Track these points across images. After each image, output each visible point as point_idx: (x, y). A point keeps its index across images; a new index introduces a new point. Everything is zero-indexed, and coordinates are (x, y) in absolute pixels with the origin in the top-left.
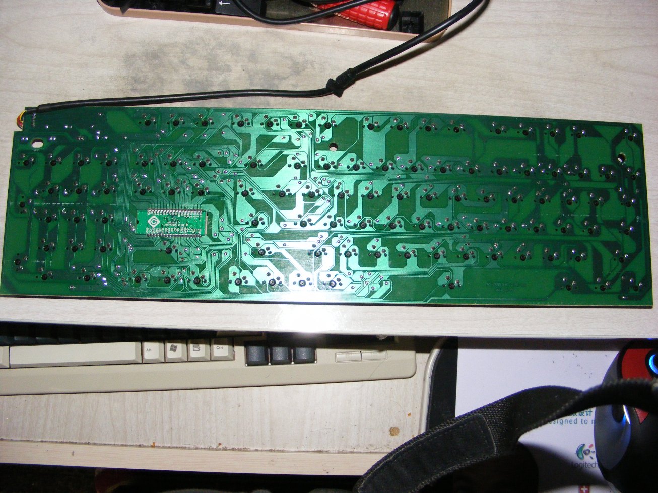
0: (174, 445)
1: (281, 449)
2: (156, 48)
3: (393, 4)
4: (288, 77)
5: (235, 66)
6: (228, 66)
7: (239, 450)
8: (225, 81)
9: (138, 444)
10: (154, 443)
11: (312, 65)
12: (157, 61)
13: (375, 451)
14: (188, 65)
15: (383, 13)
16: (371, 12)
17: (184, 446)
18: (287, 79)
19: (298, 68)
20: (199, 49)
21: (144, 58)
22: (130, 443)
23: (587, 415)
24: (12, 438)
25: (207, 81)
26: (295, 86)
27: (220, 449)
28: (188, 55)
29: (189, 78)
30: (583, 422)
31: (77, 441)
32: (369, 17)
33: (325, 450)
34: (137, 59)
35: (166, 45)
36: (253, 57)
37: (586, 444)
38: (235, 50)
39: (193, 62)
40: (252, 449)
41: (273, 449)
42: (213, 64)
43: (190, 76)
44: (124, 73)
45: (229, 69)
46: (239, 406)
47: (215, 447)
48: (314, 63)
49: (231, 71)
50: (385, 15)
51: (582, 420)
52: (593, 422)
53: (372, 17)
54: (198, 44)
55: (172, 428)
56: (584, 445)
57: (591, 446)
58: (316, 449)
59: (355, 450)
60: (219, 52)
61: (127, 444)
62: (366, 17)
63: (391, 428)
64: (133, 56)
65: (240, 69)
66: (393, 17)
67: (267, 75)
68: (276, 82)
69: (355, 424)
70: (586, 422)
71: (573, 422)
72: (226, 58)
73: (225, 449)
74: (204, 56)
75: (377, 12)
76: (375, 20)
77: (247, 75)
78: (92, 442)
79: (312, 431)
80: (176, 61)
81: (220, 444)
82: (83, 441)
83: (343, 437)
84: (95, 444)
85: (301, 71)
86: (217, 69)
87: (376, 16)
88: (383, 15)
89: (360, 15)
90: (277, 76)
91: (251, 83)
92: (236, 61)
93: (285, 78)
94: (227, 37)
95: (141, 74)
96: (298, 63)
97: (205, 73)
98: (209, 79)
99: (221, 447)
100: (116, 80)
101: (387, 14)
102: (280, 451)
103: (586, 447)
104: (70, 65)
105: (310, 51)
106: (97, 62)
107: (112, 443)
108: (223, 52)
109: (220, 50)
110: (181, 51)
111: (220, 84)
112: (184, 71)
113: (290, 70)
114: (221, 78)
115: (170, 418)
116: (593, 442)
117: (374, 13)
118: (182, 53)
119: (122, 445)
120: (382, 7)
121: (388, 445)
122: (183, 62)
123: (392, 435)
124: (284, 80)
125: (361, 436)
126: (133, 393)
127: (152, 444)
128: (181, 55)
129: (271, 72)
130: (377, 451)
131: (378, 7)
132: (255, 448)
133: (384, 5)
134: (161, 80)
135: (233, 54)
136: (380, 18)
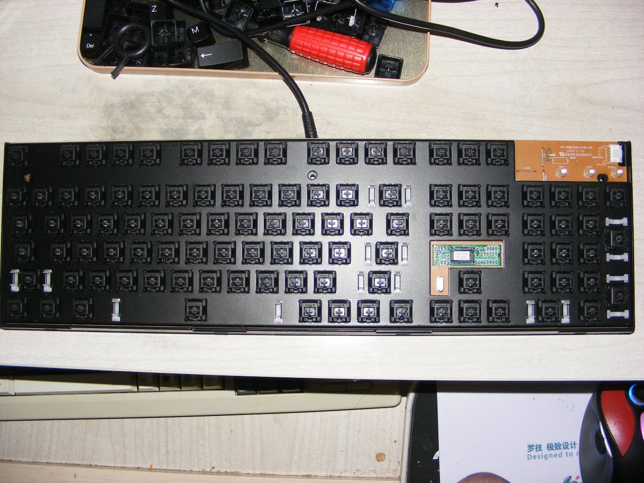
0: (170, 468)
1: (272, 473)
2: (133, 97)
3: (369, 48)
4: (261, 124)
5: (210, 114)
6: (203, 114)
7: (232, 474)
8: (200, 129)
9: (137, 466)
10: (151, 466)
11: (285, 111)
12: (134, 111)
13: (362, 476)
14: (164, 114)
15: (361, 56)
16: (348, 56)
17: (179, 469)
18: (260, 126)
19: (271, 114)
20: (174, 98)
21: (122, 108)
22: (129, 465)
23: (572, 447)
24: (20, 460)
25: (182, 130)
26: (268, 133)
27: (214, 472)
28: (164, 104)
29: (165, 127)
30: (568, 455)
31: (80, 463)
32: (346, 61)
33: (314, 474)
34: (116, 109)
35: (142, 95)
36: (227, 104)
37: (572, 477)
38: (209, 97)
39: (168, 111)
40: (243, 472)
41: (264, 472)
42: (188, 112)
43: (166, 125)
44: (104, 123)
45: (203, 117)
46: (232, 432)
47: (209, 471)
48: (287, 108)
49: (205, 119)
50: (362, 58)
51: (567, 453)
52: (578, 453)
53: (349, 61)
54: (173, 92)
55: (168, 452)
56: (570, 477)
57: (578, 478)
58: (305, 474)
59: (343, 475)
60: (194, 100)
61: (126, 466)
62: (344, 61)
63: (377, 455)
64: (112, 105)
65: (215, 116)
66: (370, 60)
67: (240, 122)
68: (250, 129)
69: (343, 449)
70: (571, 454)
71: (558, 456)
72: (200, 105)
73: (218, 473)
74: (180, 105)
75: (354, 55)
76: (352, 64)
77: (221, 123)
78: (93, 464)
79: (301, 456)
80: (152, 110)
81: (213, 468)
82: (85, 463)
83: (330, 462)
84: (96, 466)
85: (273, 118)
86: (193, 117)
87: (353, 60)
88: (360, 59)
89: (337, 59)
90: (250, 123)
91: (226, 131)
92: (210, 109)
93: (257, 125)
94: (202, 84)
95: (119, 125)
96: (271, 109)
97: (181, 121)
98: (185, 128)
99: (214, 470)
100: (96, 130)
101: (364, 58)
102: (271, 475)
103: (573, 479)
104: (53, 116)
105: (283, 96)
106: (78, 113)
107: (113, 465)
108: (198, 100)
109: (195, 98)
110: (157, 100)
111: (195, 133)
112: (161, 120)
113: (263, 117)
114: (196, 126)
115: (167, 442)
116: (579, 474)
117: (351, 57)
118: (158, 102)
119: (122, 468)
120: (359, 50)
121: (375, 470)
122: (160, 111)
123: (378, 461)
124: (257, 127)
125: (349, 462)
126: (131, 419)
127: (149, 467)
128: (158, 104)
129: (245, 119)
130: (364, 476)
131: (355, 51)
132: (247, 472)
133: (361, 48)
134: (139, 129)
135: (207, 102)
136: (357, 62)
